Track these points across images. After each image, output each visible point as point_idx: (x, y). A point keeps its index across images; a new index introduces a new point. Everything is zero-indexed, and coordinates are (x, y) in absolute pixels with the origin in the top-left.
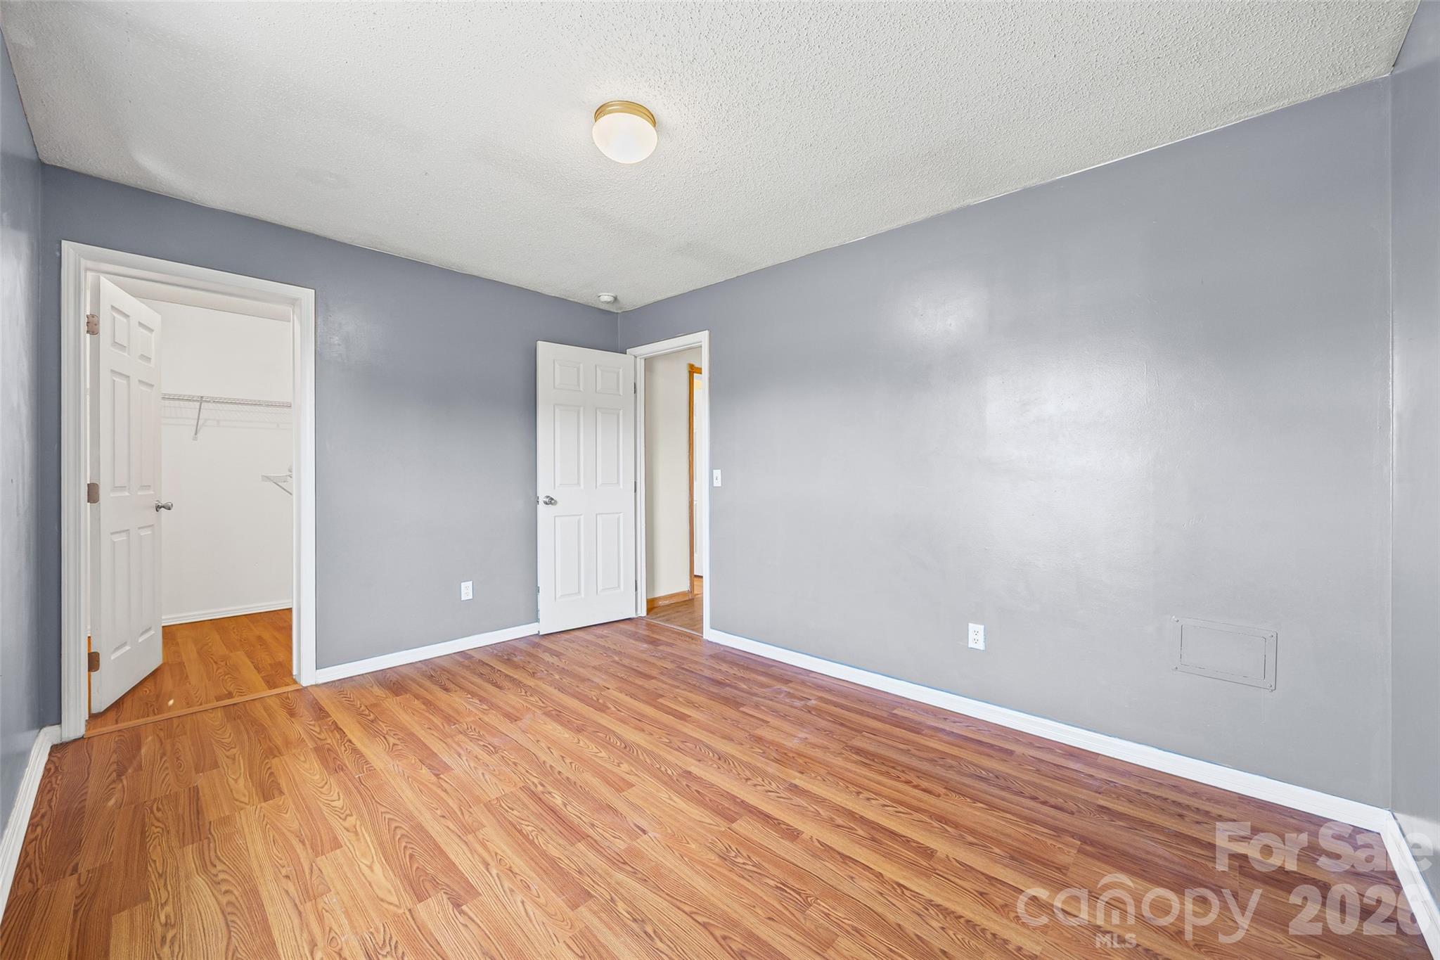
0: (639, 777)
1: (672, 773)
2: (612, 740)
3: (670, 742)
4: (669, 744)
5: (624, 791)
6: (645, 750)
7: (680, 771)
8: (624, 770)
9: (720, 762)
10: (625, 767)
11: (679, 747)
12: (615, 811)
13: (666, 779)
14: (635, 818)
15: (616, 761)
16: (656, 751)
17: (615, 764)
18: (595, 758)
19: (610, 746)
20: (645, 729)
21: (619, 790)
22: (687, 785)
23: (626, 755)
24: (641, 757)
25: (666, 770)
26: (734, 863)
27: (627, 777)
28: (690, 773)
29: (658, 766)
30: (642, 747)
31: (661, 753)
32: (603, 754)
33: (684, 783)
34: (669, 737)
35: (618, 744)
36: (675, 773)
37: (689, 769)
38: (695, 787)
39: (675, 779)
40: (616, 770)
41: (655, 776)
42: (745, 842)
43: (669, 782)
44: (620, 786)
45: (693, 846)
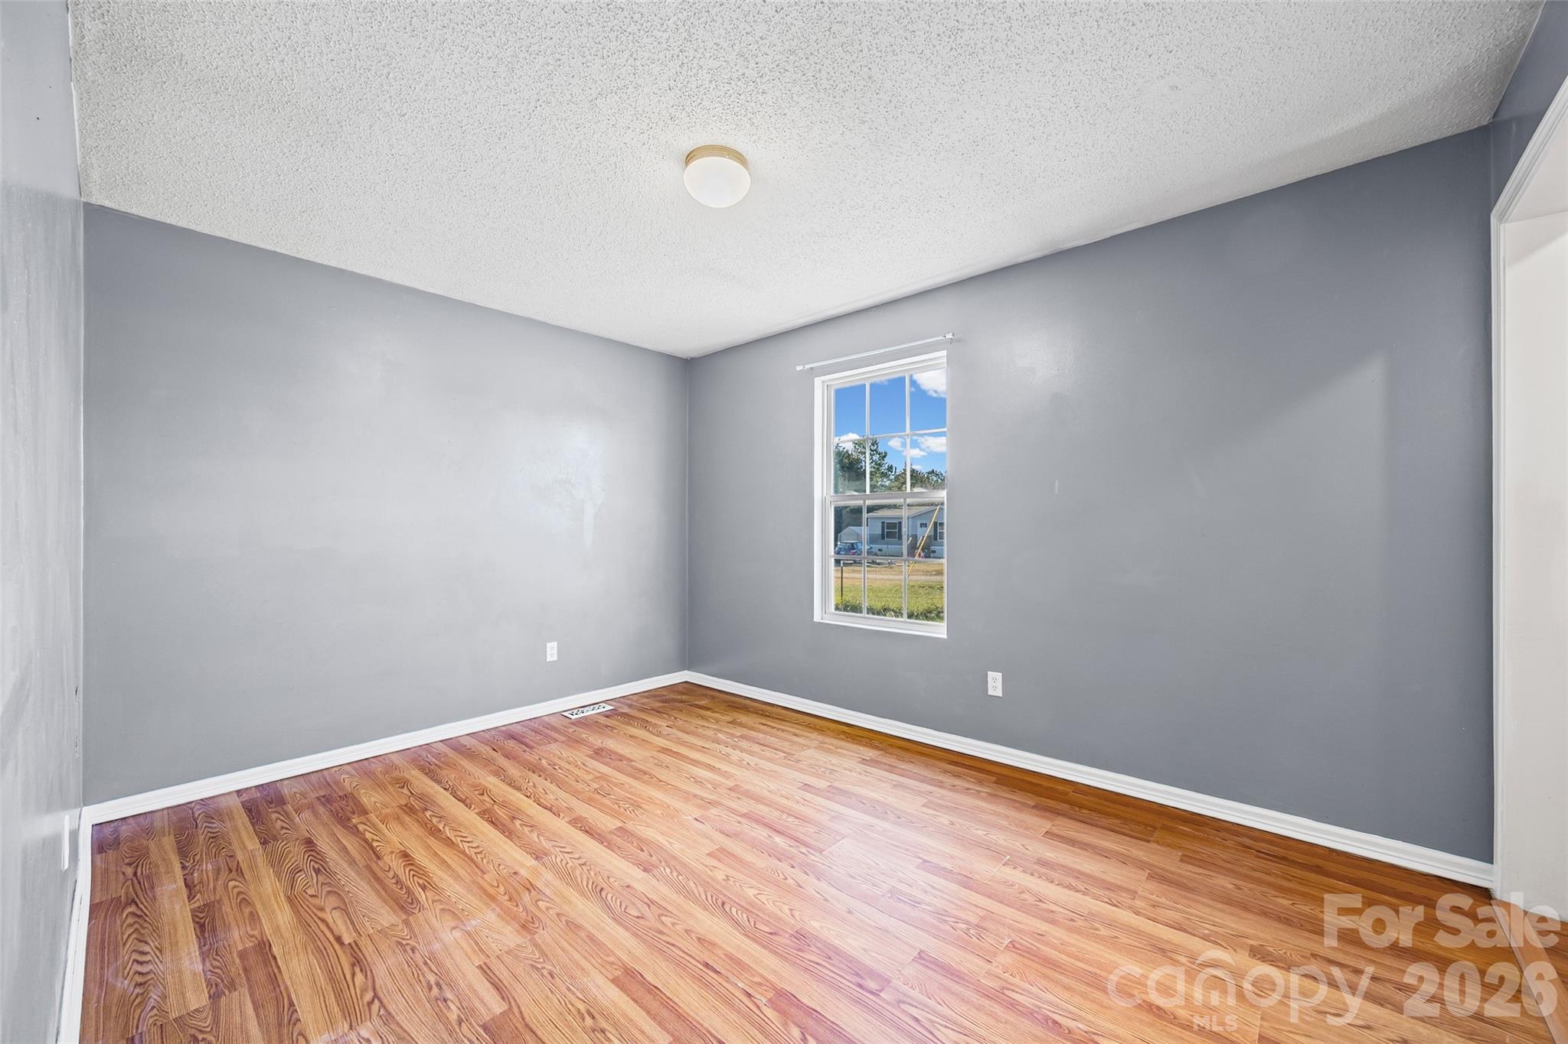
0: (702, 864)
1: (664, 869)
2: (745, 915)
3: (660, 916)
4: (664, 911)
5: (717, 849)
6: (696, 900)
7: (655, 872)
8: (721, 872)
9: (604, 886)
10: (720, 876)
11: (649, 906)
12: (722, 832)
13: (673, 863)
14: (706, 828)
15: (732, 883)
16: (679, 899)
17: (732, 879)
18: (759, 885)
19: (743, 904)
20: (696, 944)
21: (722, 850)
22: (651, 856)
23: (721, 892)
24: (701, 890)
25: (671, 872)
26: (632, 804)
27: (715, 863)
28: (645, 870)
29: (680, 878)
30: (700, 906)
31: (674, 896)
32: (751, 892)
33: (654, 858)
34: (661, 927)
35: (734, 910)
36: (663, 870)
37: (645, 874)
38: (644, 856)
39: (663, 863)
40: (730, 872)
41: (684, 865)
42: (615, 815)
43: (671, 861)
44: (720, 854)
45: (659, 812)
